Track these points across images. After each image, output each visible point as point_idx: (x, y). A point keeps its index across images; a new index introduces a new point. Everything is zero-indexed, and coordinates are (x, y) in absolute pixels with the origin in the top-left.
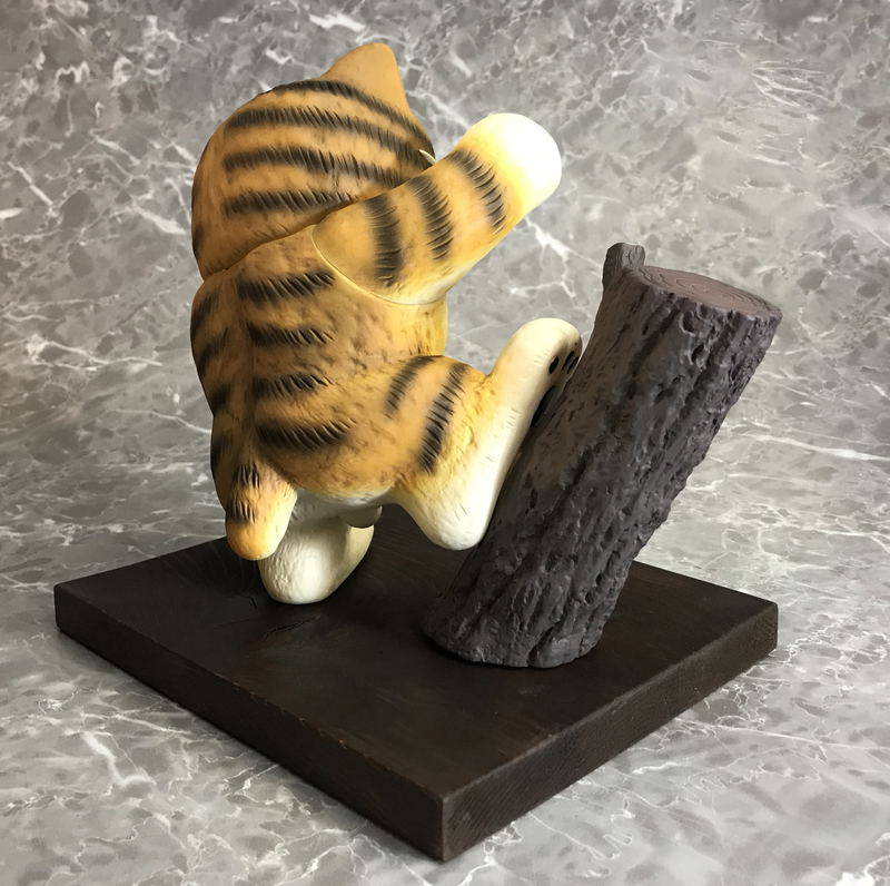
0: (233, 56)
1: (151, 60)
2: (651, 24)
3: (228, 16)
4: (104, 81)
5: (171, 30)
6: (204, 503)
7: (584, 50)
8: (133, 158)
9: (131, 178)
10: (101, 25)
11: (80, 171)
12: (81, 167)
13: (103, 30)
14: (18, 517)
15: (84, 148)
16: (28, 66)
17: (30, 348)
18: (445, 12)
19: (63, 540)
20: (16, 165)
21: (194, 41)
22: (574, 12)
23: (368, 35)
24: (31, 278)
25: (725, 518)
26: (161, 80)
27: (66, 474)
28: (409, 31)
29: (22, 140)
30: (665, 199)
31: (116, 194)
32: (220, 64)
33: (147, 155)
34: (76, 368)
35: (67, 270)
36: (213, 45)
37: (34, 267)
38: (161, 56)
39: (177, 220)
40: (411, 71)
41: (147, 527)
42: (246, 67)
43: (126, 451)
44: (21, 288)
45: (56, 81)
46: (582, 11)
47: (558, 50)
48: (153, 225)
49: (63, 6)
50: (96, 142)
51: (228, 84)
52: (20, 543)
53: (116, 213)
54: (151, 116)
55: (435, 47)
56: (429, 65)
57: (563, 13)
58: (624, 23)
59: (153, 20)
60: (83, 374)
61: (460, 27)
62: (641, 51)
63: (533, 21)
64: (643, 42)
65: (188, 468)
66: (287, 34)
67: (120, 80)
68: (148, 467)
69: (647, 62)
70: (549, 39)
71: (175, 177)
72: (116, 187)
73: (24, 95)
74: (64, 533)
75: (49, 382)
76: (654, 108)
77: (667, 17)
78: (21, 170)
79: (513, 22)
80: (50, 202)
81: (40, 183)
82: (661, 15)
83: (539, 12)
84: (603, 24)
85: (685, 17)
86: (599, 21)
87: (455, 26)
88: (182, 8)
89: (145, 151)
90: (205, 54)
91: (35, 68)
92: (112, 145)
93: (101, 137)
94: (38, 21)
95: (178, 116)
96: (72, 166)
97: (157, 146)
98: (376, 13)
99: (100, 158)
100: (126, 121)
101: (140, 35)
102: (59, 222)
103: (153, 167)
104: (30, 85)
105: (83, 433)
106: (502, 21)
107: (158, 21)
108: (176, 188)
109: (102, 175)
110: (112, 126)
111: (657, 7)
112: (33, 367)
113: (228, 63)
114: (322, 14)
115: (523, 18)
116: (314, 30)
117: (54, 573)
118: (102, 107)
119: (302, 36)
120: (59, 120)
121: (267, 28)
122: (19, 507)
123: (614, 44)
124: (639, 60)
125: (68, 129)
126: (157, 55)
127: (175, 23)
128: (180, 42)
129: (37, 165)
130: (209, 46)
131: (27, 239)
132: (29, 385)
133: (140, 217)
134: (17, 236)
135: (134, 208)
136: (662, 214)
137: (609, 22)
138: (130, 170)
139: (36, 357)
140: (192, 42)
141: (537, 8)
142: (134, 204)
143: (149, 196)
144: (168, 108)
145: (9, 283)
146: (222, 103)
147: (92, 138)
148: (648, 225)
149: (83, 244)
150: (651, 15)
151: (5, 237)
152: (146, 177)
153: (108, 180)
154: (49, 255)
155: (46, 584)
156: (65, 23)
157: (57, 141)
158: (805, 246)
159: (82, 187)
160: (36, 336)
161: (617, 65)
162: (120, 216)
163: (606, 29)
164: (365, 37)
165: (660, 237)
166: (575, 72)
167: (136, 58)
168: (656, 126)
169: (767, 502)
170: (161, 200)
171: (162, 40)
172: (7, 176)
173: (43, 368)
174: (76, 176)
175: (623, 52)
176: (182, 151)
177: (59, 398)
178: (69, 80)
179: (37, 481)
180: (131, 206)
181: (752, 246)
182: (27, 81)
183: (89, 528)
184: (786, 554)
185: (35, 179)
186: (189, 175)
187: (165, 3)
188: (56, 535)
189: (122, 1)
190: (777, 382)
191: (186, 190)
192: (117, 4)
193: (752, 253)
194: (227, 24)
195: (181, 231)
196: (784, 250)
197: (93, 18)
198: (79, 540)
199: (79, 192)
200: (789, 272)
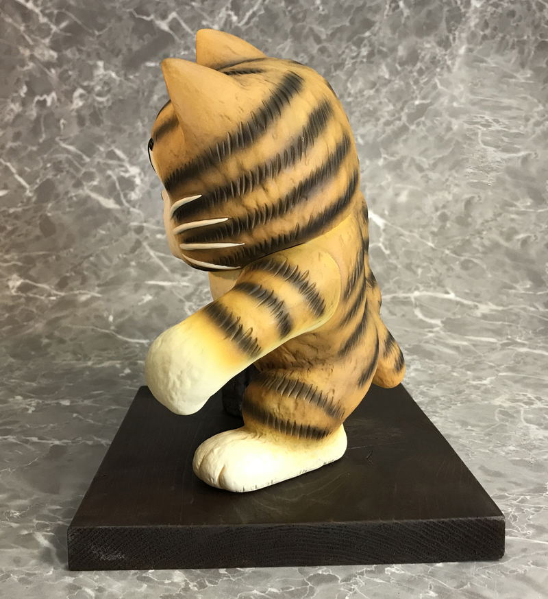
0: (155, 89)
1: (99, 91)
2: (442, 68)
3: (152, 61)
4: (67, 105)
5: (113, 71)
6: (128, 387)
7: (396, 86)
8: (84, 157)
9: (84, 170)
10: (66, 67)
11: (49, 165)
12: (50, 162)
13: (66, 71)
15: (52, 150)
16: (15, 95)
17: (11, 284)
19: (28, 410)
20: (5, 161)
21: (130, 79)
22: (389, 60)
24: (13, 237)
25: (497, 401)
26: (105, 104)
27: (32, 367)
29: (9, 145)
30: (451, 189)
31: (73, 182)
33: (95, 156)
34: (43, 298)
35: (38, 232)
36: (142, 81)
37: (15, 230)
38: (106, 88)
39: (115, 199)
41: (87, 402)
42: (163, 97)
43: (75, 353)
44: (6, 244)
45: (34, 105)
46: (394, 60)
47: (378, 85)
48: (98, 202)
49: (41, 54)
50: (60, 146)
51: (151, 107)
53: (73, 194)
54: (98, 129)
57: (381, 61)
58: (424, 68)
59: (101, 64)
60: (46, 302)
62: (435, 87)
63: (361, 66)
64: (437, 81)
65: (118, 364)
67: (77, 104)
68: (90, 363)
69: (439, 95)
70: (372, 78)
71: (113, 170)
72: (73, 177)
73: (12, 114)
74: (29, 405)
75: (23, 307)
76: (444, 125)
77: (453, 64)
78: (8, 164)
79: (346, 67)
80: (27, 186)
81: (21, 174)
82: (449, 63)
83: (365, 60)
84: (409, 69)
86: (406, 67)
88: (120, 56)
89: (94, 152)
90: (136, 87)
91: (20, 96)
92: (71, 148)
93: (64, 142)
94: (23, 64)
95: (117, 129)
96: (44, 162)
97: (102, 149)
99: (62, 157)
100: (81, 131)
101: (92, 74)
102: (34, 199)
103: (99, 163)
104: (16, 107)
105: (45, 341)
106: (339, 66)
107: (104, 65)
108: (115, 178)
109: (64, 168)
110: (72, 135)
111: (446, 57)
112: (13, 297)
113: (151, 93)
115: (354, 64)
117: (20, 430)
118: (65, 122)
120: (35, 130)
123: (416, 82)
124: (434, 93)
125: (41, 137)
126: (103, 87)
127: (116, 66)
128: (118, 79)
129: (20, 161)
130: (138, 82)
131: (11, 211)
132: (10, 309)
133: (88, 197)
134: (4, 208)
135: (85, 191)
136: (450, 198)
137: (413, 67)
138: (83, 165)
139: (15, 289)
140: (127, 79)
141: (363, 57)
142: (85, 188)
143: (95, 183)
144: (110, 123)
146: (147, 120)
147: (57, 143)
148: (440, 205)
149: (49, 214)
150: (441, 63)
152: (94, 170)
153: (68, 172)
155: (15, 437)
156: (42, 66)
157: (33, 145)
159: (50, 176)
160: (15, 276)
161: (419, 96)
162: (76, 196)
163: (411, 72)
165: (449, 213)
166: (390, 101)
167: (89, 90)
168: (447, 138)
169: (527, 391)
170: (104, 186)
171: (106, 78)
173: (19, 297)
174: (46, 169)
175: (423, 88)
176: (119, 153)
177: (30, 317)
178: (42, 104)
179: (12, 371)
180: (83, 189)
181: (512, 220)
182: (15, 104)
183: (46, 402)
184: (542, 424)
185: (18, 170)
186: (123, 169)
187: (110, 52)
188: (24, 406)
189: (80, 51)
190: (532, 312)
191: (121, 179)
192: (77, 53)
193: (512, 225)
194: (150, 68)
195: (117, 207)
196: (535, 224)
197: (60, 62)
198: (39, 409)
199: (48, 180)
200: (539, 238)
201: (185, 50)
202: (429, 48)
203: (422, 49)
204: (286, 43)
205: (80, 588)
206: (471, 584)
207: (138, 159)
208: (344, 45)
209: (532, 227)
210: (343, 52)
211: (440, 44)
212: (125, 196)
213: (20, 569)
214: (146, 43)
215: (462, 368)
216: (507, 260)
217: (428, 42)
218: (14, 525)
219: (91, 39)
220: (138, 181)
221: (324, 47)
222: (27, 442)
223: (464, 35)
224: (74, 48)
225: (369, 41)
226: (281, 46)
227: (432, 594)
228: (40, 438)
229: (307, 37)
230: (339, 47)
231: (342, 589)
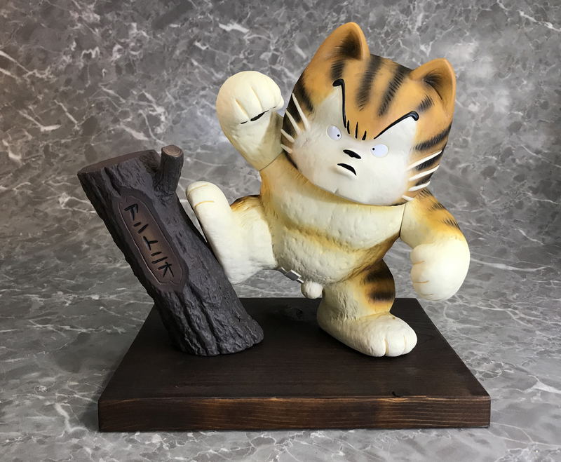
0: (177, 45)
1: (133, 47)
3: (175, 23)
4: (107, 57)
5: (144, 31)
8: (121, 99)
9: (120, 110)
10: (106, 27)
11: (93, 105)
12: (94, 102)
13: (108, 30)
14: (43, 290)
15: (95, 93)
16: (67, 49)
17: (61, 200)
18: (292, 23)
19: (66, 303)
20: (59, 102)
21: (157, 37)
22: (362, 24)
23: (251, 35)
24: (64, 162)
26: (138, 57)
27: (73, 268)
28: (273, 33)
29: (62, 88)
31: (112, 118)
32: (170, 49)
33: (129, 98)
34: (85, 211)
35: (83, 158)
36: (167, 39)
37: (66, 156)
38: (138, 45)
39: (144, 132)
40: (273, 54)
41: (112, 297)
42: (184, 51)
43: (107, 257)
44: (58, 168)
45: (82, 57)
46: (367, 24)
48: (131, 135)
49: (87, 17)
50: (102, 90)
51: (174, 60)
52: (42, 304)
53: (111, 129)
54: (132, 76)
55: (286, 42)
56: (283, 51)
58: (390, 31)
59: (134, 25)
60: (88, 215)
61: (300, 31)
62: (398, 46)
64: (400, 41)
66: (207, 34)
67: (116, 57)
68: (118, 265)
69: (402, 52)
71: (144, 110)
72: (112, 114)
73: (64, 64)
74: (68, 299)
75: (70, 219)
77: (413, 28)
78: (61, 104)
79: (329, 29)
80: (76, 122)
81: (71, 112)
82: (410, 27)
84: (378, 31)
85: (423, 28)
86: (376, 30)
87: (298, 31)
88: (150, 18)
89: (129, 95)
90: (162, 43)
91: (71, 50)
92: (111, 92)
93: (105, 87)
94: (73, 25)
95: (147, 77)
96: (89, 103)
97: (135, 93)
98: (255, 23)
99: (103, 98)
100: (119, 79)
101: (127, 33)
102: (80, 133)
103: (132, 104)
104: (68, 59)
105: (85, 246)
106: (323, 28)
107: (137, 26)
108: (144, 116)
109: (105, 108)
110: (111, 82)
111: (408, 22)
112: (62, 211)
113: (174, 48)
114: (226, 24)
115: (334, 27)
116: (221, 33)
117: (57, 320)
118: (106, 71)
119: (214, 35)
120: (82, 78)
121: (196, 30)
122: (45, 285)
123: (384, 42)
124: (398, 51)
125: (87, 82)
126: (136, 44)
127: (146, 27)
128: (148, 37)
129: (70, 102)
130: (164, 39)
131: (63, 141)
132: (59, 220)
133: (124, 131)
134: (58, 140)
135: (121, 126)
137: (381, 30)
138: (119, 105)
139: (64, 205)
140: (155, 37)
142: (121, 123)
143: (129, 120)
144: (141, 72)
145: (51, 165)
146: (171, 71)
147: (100, 88)
149: (93, 145)
150: (404, 26)
151: (51, 140)
152: (128, 109)
153: (108, 111)
154: (74, 150)
156: (88, 27)
157: (81, 89)
158: (485, 153)
159: (93, 114)
160: (64, 194)
161: (385, 53)
162: (113, 130)
163: (380, 34)
164: (249, 36)
167: (125, 45)
170: (137, 122)
171: (139, 36)
172: (55, 107)
173: (67, 211)
174: (91, 108)
175: (389, 47)
176: (148, 96)
177: (74, 227)
178: (88, 56)
179: (58, 271)
180: (119, 125)
181: (456, 152)
182: (67, 56)
183: (81, 297)
184: (458, 319)
185: (68, 109)
186: (152, 109)
187: (141, 15)
188: (63, 300)
189: (118, 15)
190: (466, 226)
191: (149, 117)
192: (116, 16)
193: (456, 156)
194: (174, 28)
195: (146, 139)
196: (474, 156)
197: (102, 23)
198: (74, 303)
199: (92, 117)
200: (477, 167)
201: (201, 14)
202: (394, 15)
203: (388, 16)
204: (281, 10)
205: (82, 447)
206: (372, 447)
207: (163, 101)
208: (327, 12)
209: (471, 158)
210: (326, 18)
211: (402, 12)
212: (153, 130)
213: (40, 432)
214: (170, 9)
215: (406, 271)
216: (450, 184)
217: (394, 10)
218: (41, 397)
219: (127, 5)
220: (163, 118)
221: (311, 13)
222: (61, 330)
223: (422, 5)
224: (114, 12)
225: (347, 9)
226: (277, 12)
227: (341, 454)
228: (72, 327)
229: (297, 6)
230: (323, 13)
231: (276, 449)
